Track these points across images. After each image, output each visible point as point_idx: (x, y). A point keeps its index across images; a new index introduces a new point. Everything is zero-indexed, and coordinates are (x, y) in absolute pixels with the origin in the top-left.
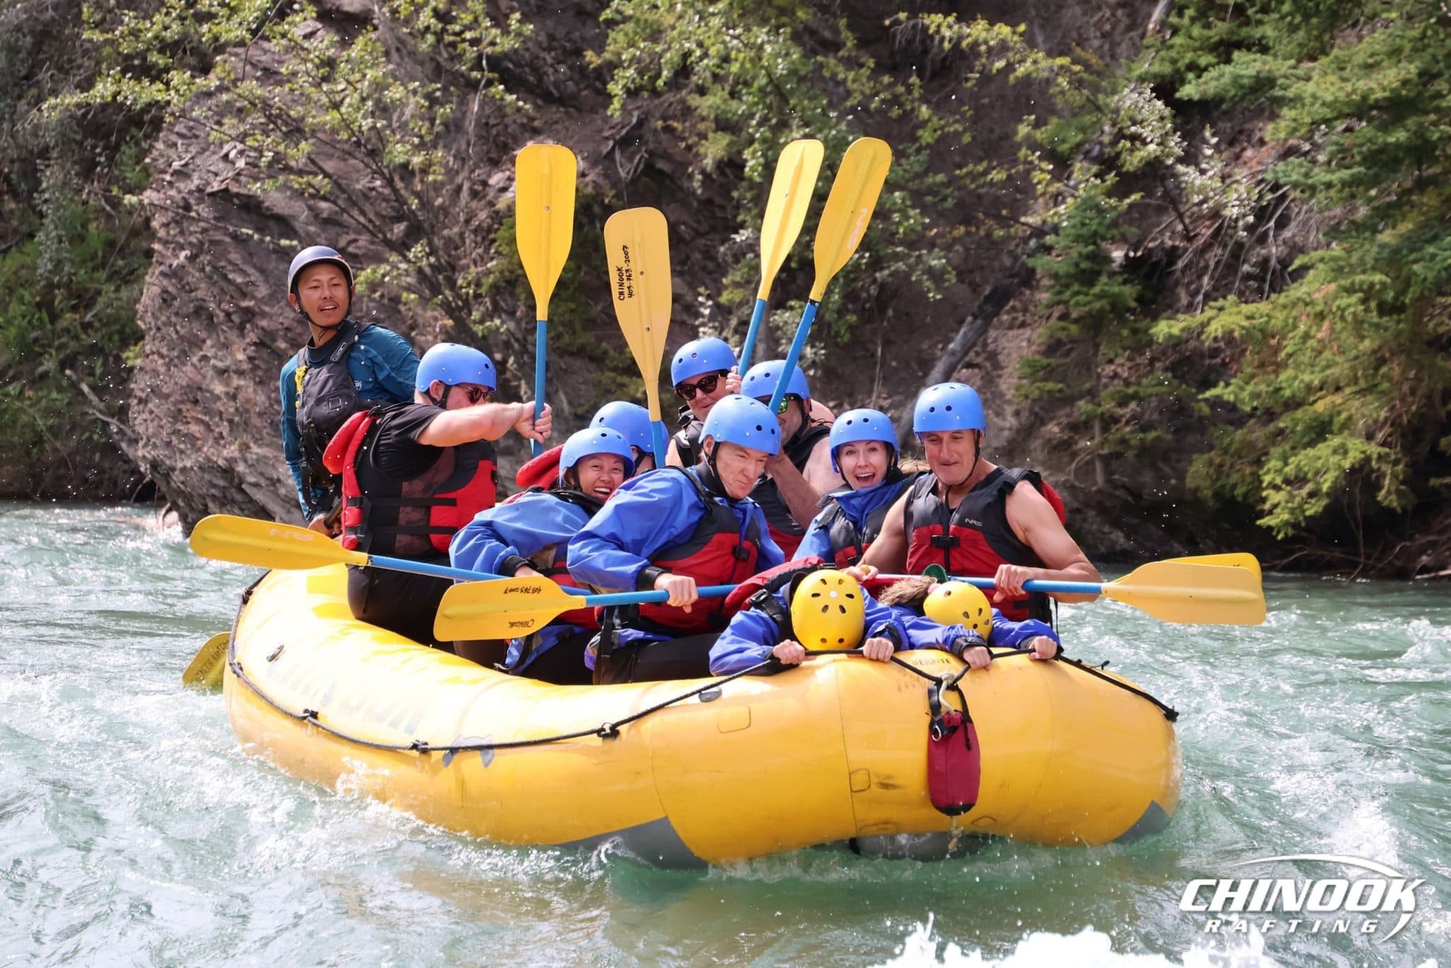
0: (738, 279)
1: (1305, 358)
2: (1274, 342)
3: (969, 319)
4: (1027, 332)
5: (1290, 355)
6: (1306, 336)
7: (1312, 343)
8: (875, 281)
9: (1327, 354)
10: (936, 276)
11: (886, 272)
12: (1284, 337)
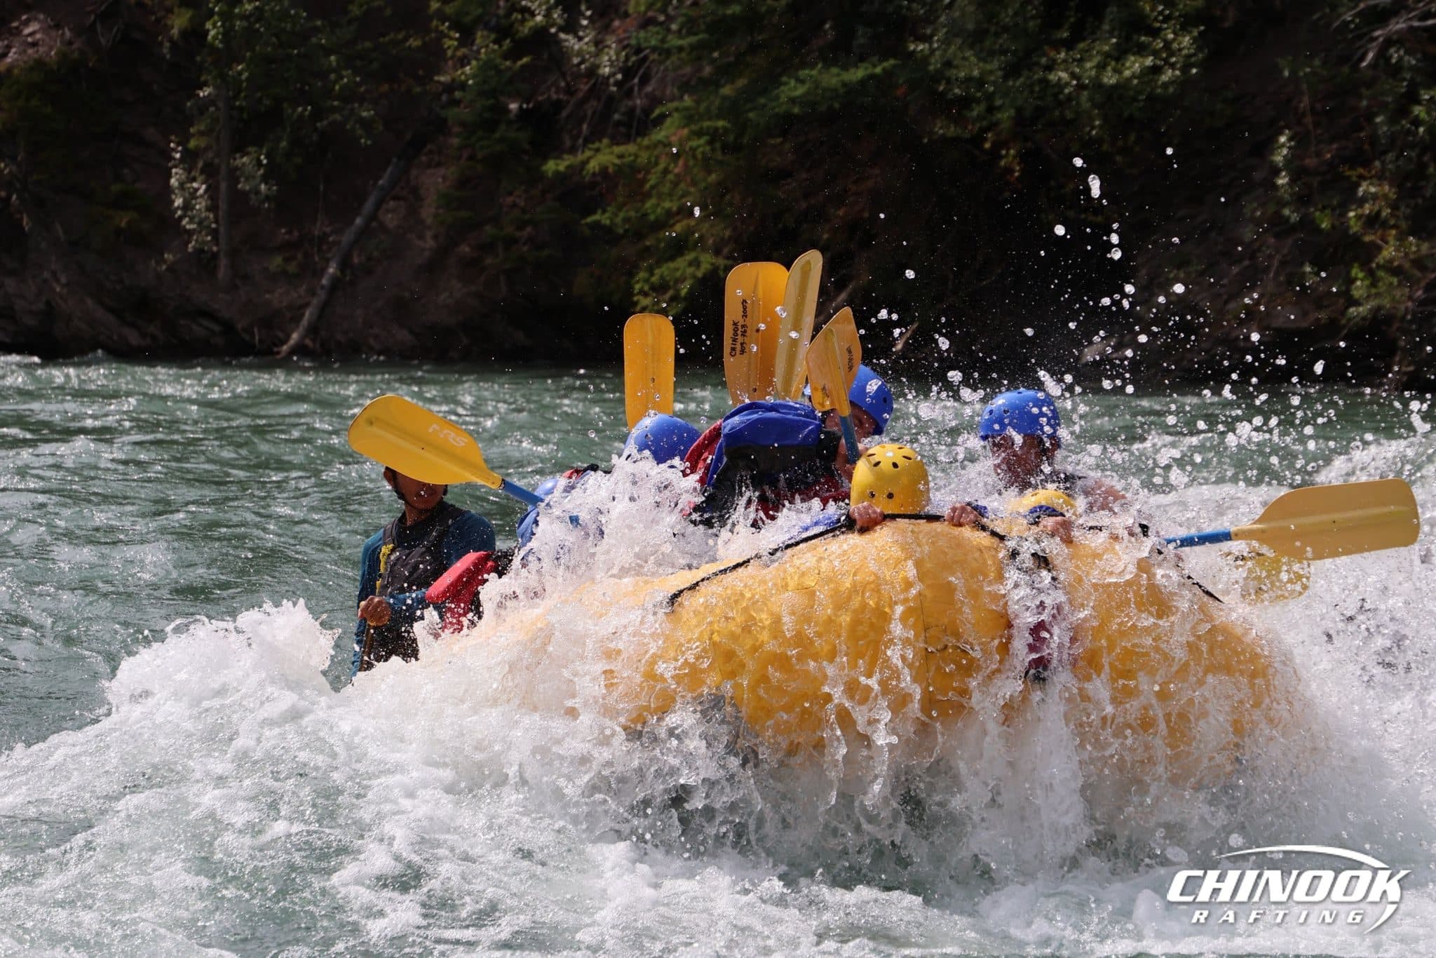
0: (202, 127)
1: (666, 188)
2: (640, 176)
3: (394, 160)
4: (442, 171)
5: (653, 187)
6: (666, 171)
7: (670, 177)
8: (316, 129)
9: (682, 185)
10: (366, 124)
11: (325, 122)
12: (648, 172)
